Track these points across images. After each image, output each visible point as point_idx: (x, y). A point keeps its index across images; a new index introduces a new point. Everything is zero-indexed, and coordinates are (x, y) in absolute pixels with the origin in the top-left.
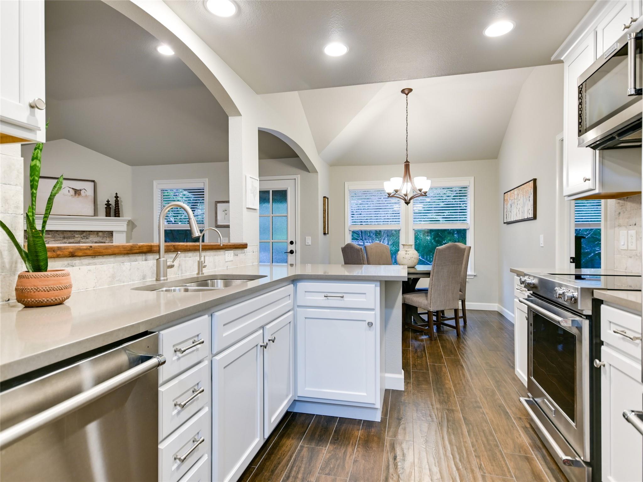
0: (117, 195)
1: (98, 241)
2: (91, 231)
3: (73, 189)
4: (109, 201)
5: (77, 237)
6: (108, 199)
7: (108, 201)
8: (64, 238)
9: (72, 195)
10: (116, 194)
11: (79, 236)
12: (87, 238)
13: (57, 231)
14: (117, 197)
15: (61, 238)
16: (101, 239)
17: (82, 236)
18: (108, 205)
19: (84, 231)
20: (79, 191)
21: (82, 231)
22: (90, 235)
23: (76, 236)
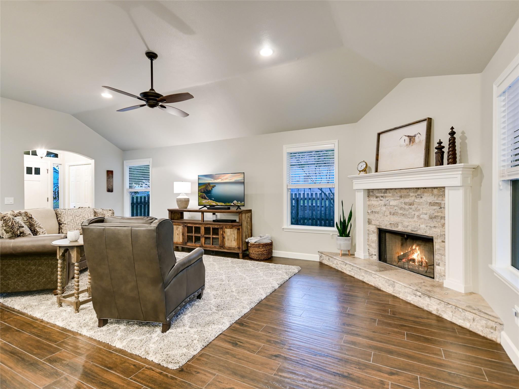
0: (452, 130)
1: (433, 201)
2: (426, 188)
3: (408, 136)
4: (442, 143)
5: (412, 197)
6: (440, 140)
7: (440, 143)
8: (401, 197)
9: (407, 145)
10: (452, 128)
11: (414, 194)
12: (421, 197)
13: (396, 189)
14: (452, 133)
15: (398, 197)
16: (436, 198)
17: (416, 195)
18: (440, 148)
19: (418, 188)
20: (414, 137)
21: (416, 188)
22: (424, 193)
23: (411, 194)
